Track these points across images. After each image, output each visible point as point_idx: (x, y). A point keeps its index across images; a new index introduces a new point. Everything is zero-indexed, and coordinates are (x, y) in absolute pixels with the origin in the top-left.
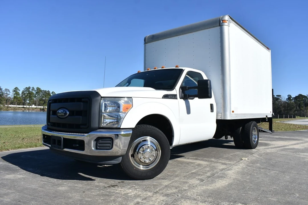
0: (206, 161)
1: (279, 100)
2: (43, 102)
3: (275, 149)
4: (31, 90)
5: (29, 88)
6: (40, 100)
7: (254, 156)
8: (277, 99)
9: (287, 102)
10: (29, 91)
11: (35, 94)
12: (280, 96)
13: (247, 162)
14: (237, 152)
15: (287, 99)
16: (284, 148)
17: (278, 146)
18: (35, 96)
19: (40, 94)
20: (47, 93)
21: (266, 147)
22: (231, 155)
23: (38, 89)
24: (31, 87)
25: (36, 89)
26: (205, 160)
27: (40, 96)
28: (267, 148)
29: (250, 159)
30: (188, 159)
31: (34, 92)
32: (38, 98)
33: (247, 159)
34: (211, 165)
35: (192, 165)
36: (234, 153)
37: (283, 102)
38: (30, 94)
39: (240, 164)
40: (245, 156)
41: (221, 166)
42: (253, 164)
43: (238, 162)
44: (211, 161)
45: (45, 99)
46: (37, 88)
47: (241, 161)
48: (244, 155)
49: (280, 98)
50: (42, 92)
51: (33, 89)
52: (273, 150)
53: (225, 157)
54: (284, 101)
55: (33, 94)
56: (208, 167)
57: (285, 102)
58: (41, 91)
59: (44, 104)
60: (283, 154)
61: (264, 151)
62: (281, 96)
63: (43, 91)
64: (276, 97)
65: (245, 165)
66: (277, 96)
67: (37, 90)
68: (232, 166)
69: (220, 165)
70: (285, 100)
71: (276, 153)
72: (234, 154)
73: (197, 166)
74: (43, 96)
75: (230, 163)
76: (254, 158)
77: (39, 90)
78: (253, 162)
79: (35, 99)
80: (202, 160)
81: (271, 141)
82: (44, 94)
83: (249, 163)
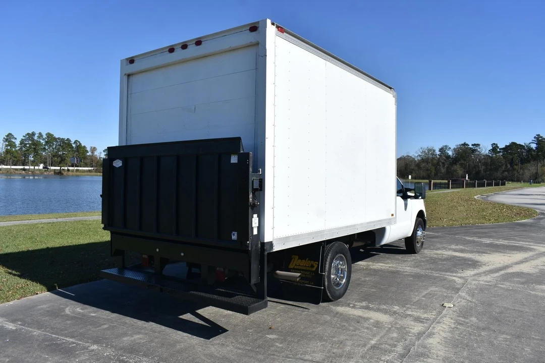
0: (385, 312)
1: (477, 153)
2: (59, 159)
3: (492, 275)
4: (36, 138)
5: (33, 134)
6: (54, 156)
7: (460, 297)
8: (473, 151)
9: (491, 155)
10: (33, 140)
11: (45, 145)
12: (478, 145)
13: (454, 312)
14: (431, 286)
15: (490, 151)
16: (505, 272)
17: (494, 267)
18: (45, 148)
19: (54, 144)
20: (66, 143)
21: (476, 271)
22: (423, 294)
23: (49, 135)
24: (37, 132)
25: (46, 136)
26: (383, 309)
27: (53, 148)
28: (478, 274)
29: (457, 305)
30: (354, 307)
31: (42, 141)
32: (50, 152)
33: (452, 306)
34: (396, 323)
35: (366, 325)
36: (427, 289)
37: (484, 156)
38: (36, 144)
39: (444, 319)
40: (446, 296)
41: (414, 326)
42: (465, 318)
43: (440, 313)
44: (395, 313)
45: (63, 154)
46: (46, 134)
47: (444, 312)
48: (445, 294)
49: (479, 150)
50: (56, 141)
51: (40, 135)
52: (488, 278)
53: (415, 300)
54: (485, 153)
55: (41, 144)
56: (393, 328)
57: (487, 155)
58: (55, 139)
59: (60, 163)
60: (508, 290)
61: (474, 282)
62: (481, 146)
63: (59, 138)
64: (472, 147)
65: (452, 321)
66: (472, 145)
67: (48, 137)
68: (432, 324)
69: (412, 323)
70: (487, 152)
71: (495, 286)
72: (428, 291)
73: (375, 327)
74: (58, 149)
75: (426, 316)
76: (463, 303)
77: (50, 138)
78: (464, 313)
79: (44, 153)
80: (378, 310)
81: (479, 252)
82: (60, 145)
83: (458, 316)
